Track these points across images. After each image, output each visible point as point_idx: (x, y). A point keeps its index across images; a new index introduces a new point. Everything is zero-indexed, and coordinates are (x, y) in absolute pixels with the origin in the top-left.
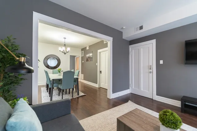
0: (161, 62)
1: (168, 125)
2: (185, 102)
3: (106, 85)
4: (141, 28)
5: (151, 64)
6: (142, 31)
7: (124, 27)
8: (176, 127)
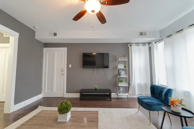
0: (70, 66)
1: (62, 112)
2: (82, 93)
3: (3, 95)
4: (55, 34)
5: (63, 67)
6: (55, 37)
7: (37, 27)
8: (67, 110)
